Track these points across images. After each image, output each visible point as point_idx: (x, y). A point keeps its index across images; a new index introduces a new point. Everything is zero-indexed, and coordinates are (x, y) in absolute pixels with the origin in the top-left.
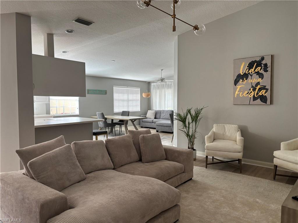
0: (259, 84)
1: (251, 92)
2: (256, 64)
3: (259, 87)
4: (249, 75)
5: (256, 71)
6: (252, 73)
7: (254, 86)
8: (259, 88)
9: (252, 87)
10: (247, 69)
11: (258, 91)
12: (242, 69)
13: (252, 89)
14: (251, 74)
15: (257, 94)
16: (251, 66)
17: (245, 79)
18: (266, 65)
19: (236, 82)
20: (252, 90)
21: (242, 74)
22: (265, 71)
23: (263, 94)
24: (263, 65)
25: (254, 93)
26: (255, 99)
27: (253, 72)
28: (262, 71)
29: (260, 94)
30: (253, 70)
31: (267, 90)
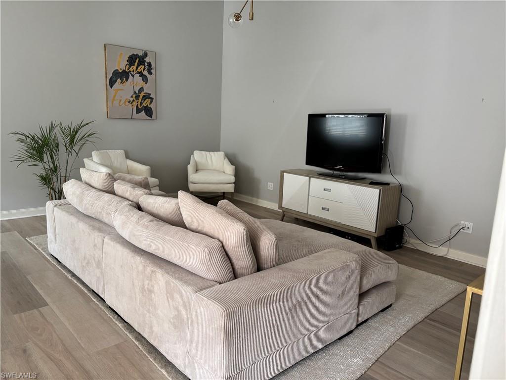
0: (143, 91)
1: (134, 100)
2: (138, 59)
3: (142, 94)
4: (130, 74)
5: (138, 70)
6: (133, 71)
7: (137, 92)
8: (144, 96)
9: (135, 93)
10: (127, 65)
11: (142, 101)
12: (122, 65)
13: (134, 96)
14: (132, 72)
15: (141, 104)
16: (132, 59)
17: (124, 79)
18: (150, 64)
19: (112, 83)
20: (134, 98)
21: (121, 71)
22: (149, 73)
23: (147, 105)
24: (146, 64)
25: (137, 102)
26: (138, 111)
27: (135, 71)
28: (145, 73)
29: (144, 104)
30: (135, 68)
31: (152, 99)
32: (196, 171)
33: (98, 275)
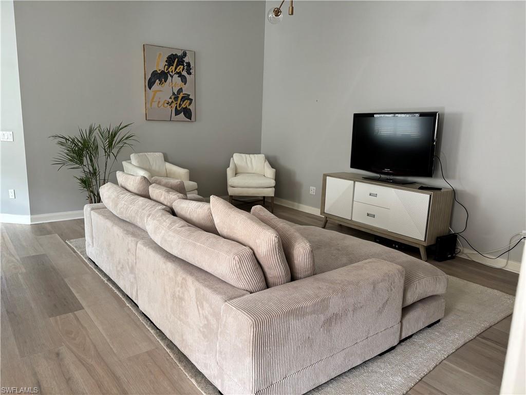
0: (182, 92)
1: (172, 102)
2: (177, 59)
3: (181, 95)
4: (169, 75)
5: (177, 70)
6: (172, 72)
7: (176, 94)
8: (182, 98)
9: (174, 94)
10: (166, 65)
11: (181, 102)
12: (161, 66)
13: (173, 97)
14: (170, 73)
15: (180, 105)
16: (171, 60)
17: (163, 80)
18: (189, 64)
19: (151, 84)
20: (173, 99)
21: (159, 72)
22: (188, 74)
23: (186, 107)
24: (185, 64)
25: (176, 104)
26: (177, 113)
27: (174, 71)
28: (184, 73)
29: (183, 106)
30: (174, 68)
31: (191, 100)
32: (236, 174)
33: (131, 280)
